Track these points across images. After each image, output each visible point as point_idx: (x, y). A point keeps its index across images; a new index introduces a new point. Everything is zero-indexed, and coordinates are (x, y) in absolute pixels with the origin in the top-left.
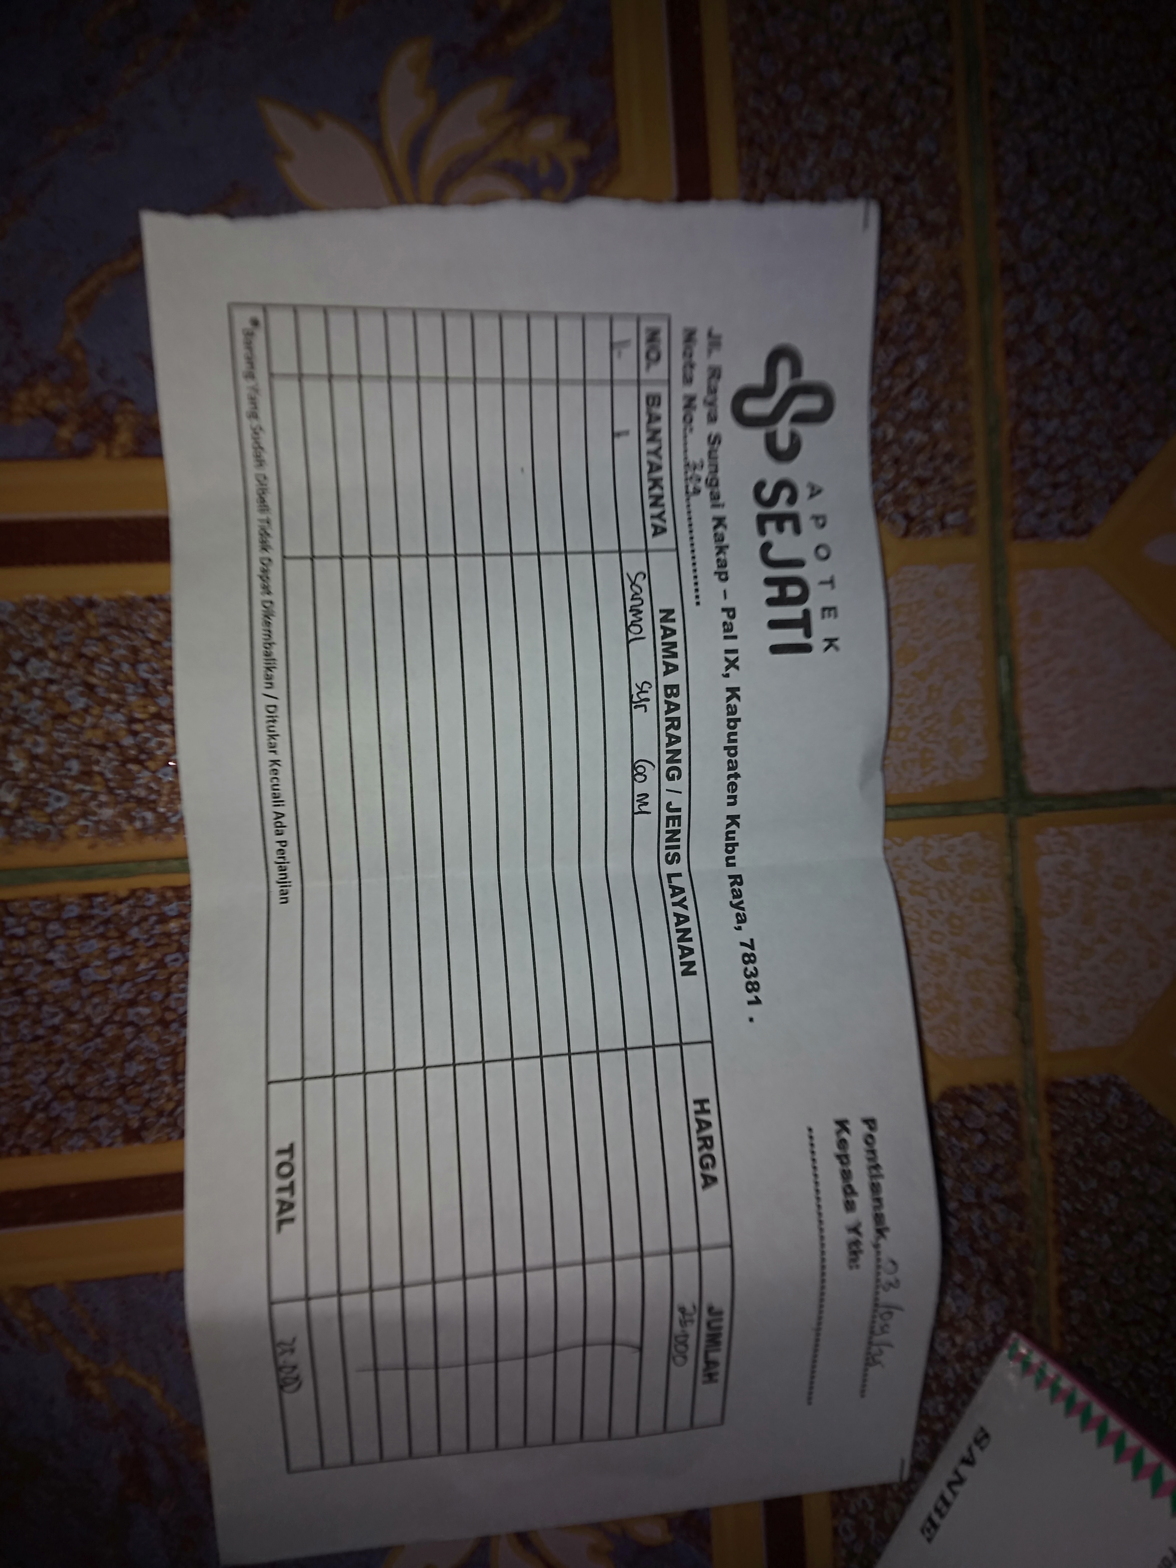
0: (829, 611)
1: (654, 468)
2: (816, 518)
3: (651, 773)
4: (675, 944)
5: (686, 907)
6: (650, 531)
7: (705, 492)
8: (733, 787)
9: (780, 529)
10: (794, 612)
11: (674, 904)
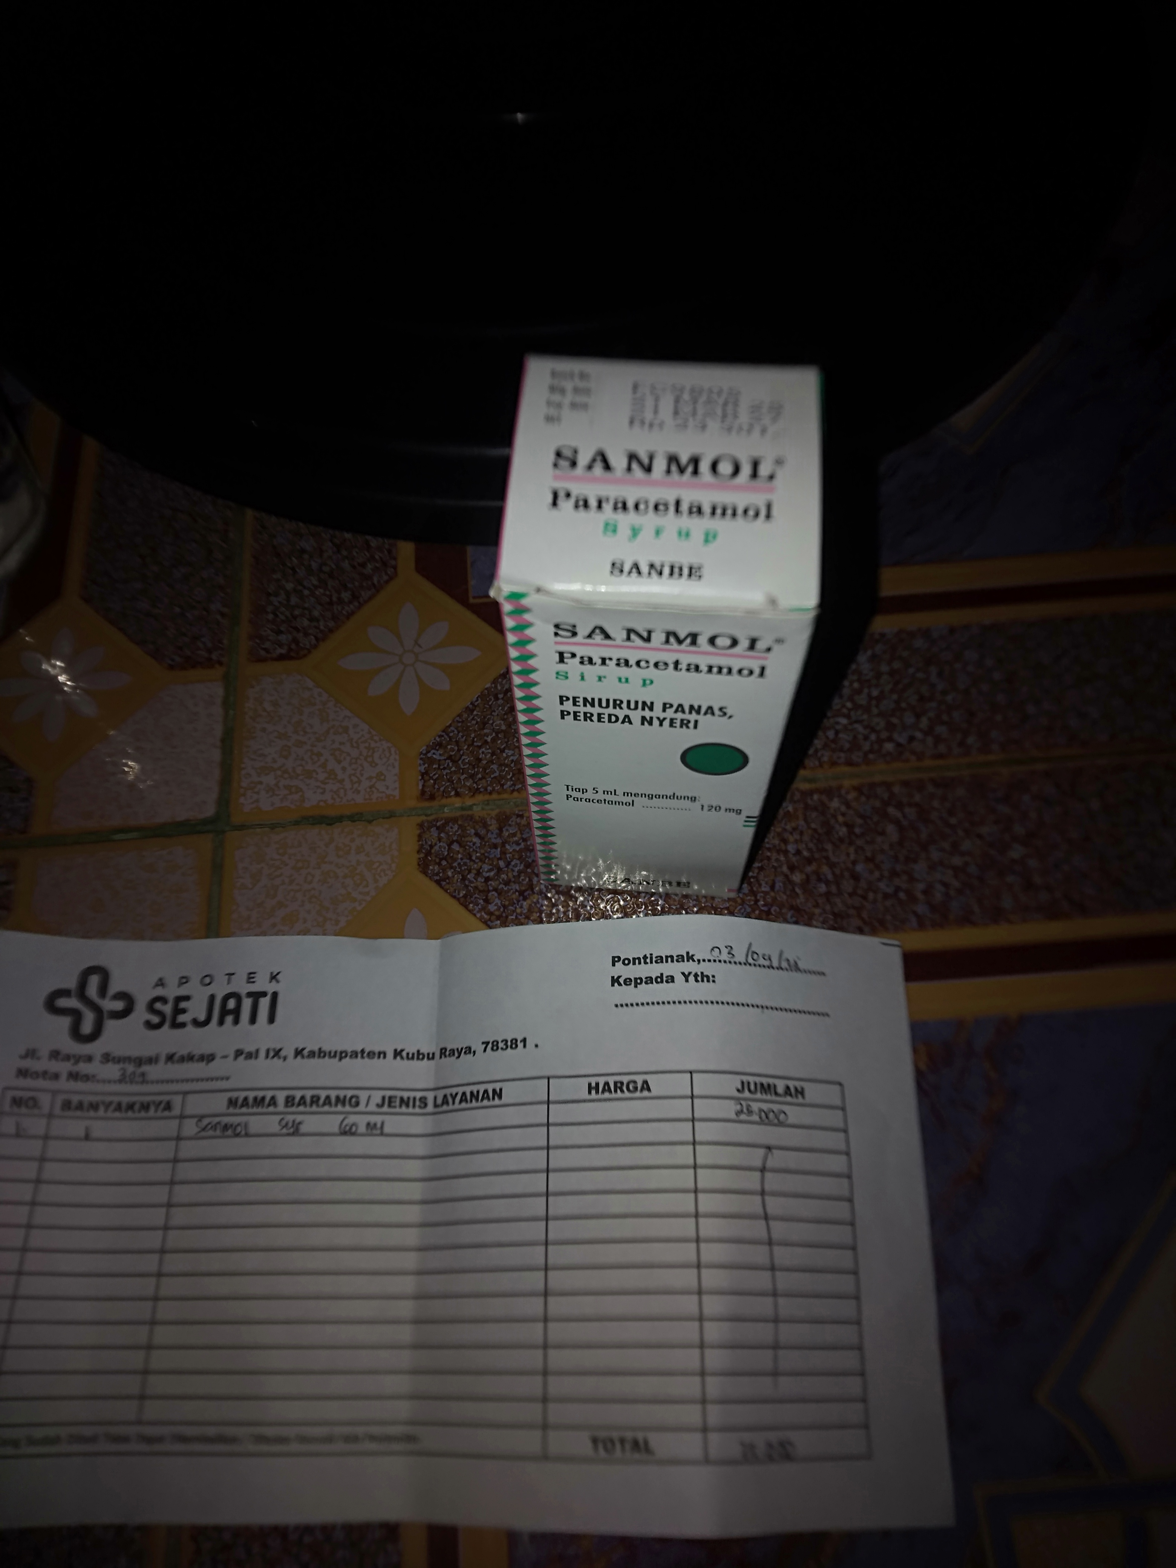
0: (251, 977)
1: (119, 1107)
2: (181, 984)
3: (352, 1119)
4: (479, 1104)
5: (457, 1094)
6: (166, 1113)
7: (145, 1068)
8: (371, 1055)
9: (184, 1011)
10: (247, 1003)
11: (454, 1103)
